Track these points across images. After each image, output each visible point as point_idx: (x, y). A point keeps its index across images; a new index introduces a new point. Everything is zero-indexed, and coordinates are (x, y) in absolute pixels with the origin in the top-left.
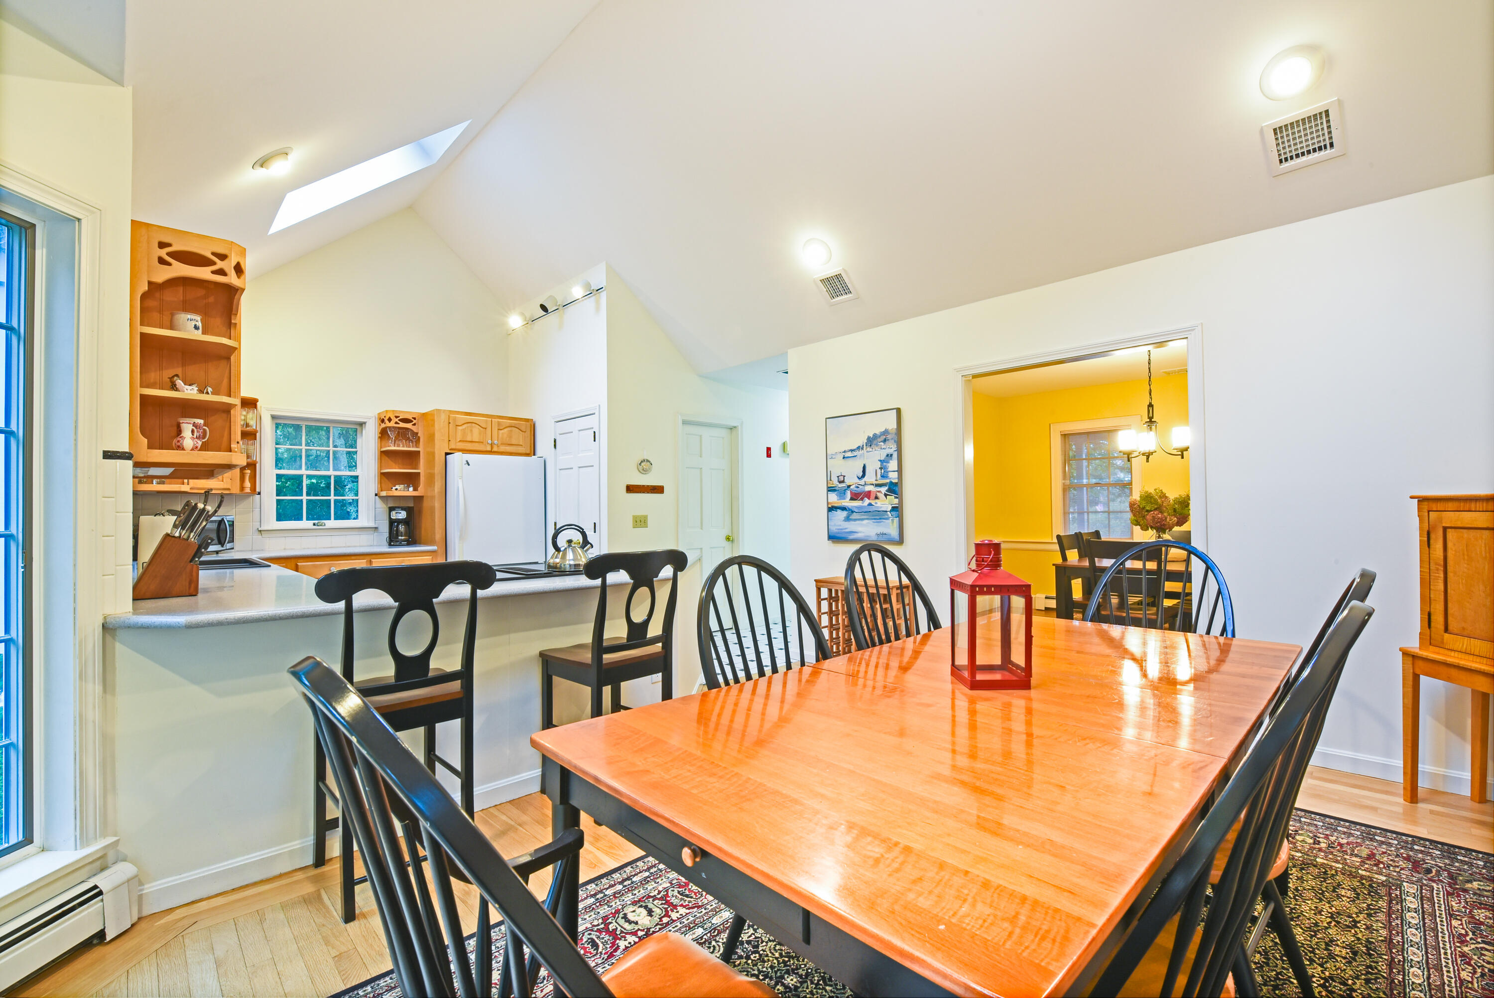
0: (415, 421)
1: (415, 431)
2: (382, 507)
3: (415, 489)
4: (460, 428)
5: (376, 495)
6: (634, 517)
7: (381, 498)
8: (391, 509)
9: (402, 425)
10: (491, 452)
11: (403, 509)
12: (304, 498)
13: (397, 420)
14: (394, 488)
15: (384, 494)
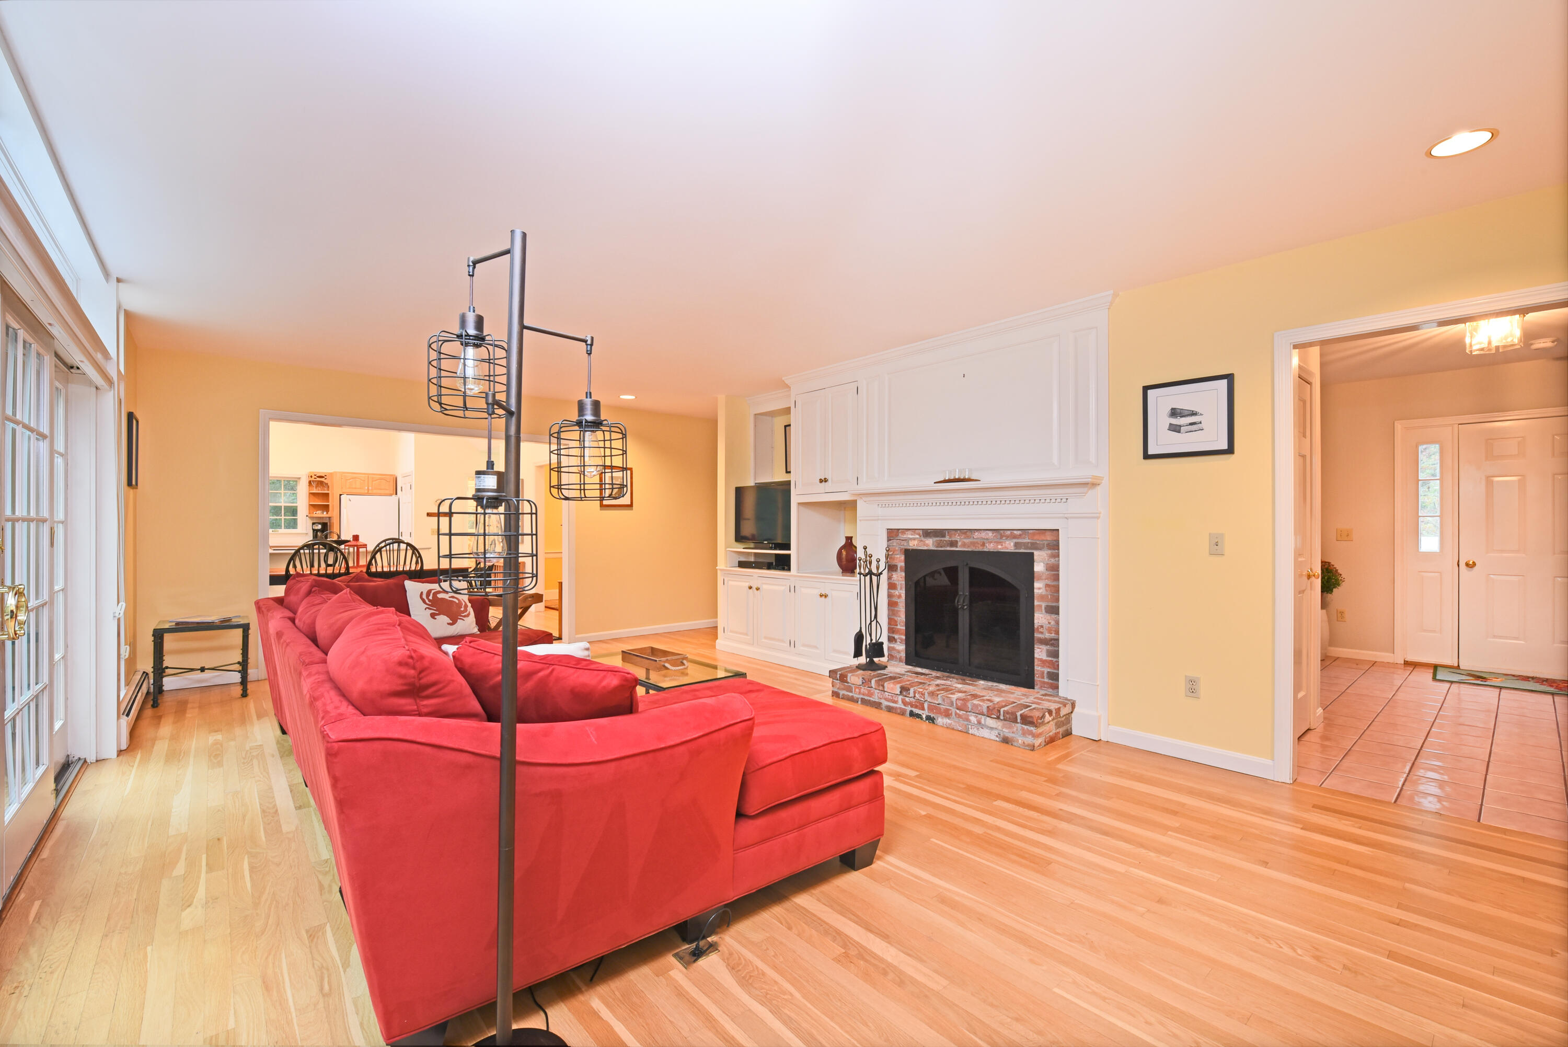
0: (326, 477)
1: (326, 482)
2: (310, 522)
3: (327, 513)
4: (349, 481)
5: (307, 516)
6: (432, 529)
7: (310, 518)
8: (313, 524)
9: (318, 479)
10: (368, 494)
11: (319, 523)
12: (283, 517)
13: (315, 477)
14: (315, 513)
15: (312, 515)
